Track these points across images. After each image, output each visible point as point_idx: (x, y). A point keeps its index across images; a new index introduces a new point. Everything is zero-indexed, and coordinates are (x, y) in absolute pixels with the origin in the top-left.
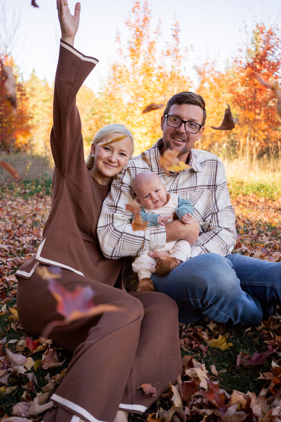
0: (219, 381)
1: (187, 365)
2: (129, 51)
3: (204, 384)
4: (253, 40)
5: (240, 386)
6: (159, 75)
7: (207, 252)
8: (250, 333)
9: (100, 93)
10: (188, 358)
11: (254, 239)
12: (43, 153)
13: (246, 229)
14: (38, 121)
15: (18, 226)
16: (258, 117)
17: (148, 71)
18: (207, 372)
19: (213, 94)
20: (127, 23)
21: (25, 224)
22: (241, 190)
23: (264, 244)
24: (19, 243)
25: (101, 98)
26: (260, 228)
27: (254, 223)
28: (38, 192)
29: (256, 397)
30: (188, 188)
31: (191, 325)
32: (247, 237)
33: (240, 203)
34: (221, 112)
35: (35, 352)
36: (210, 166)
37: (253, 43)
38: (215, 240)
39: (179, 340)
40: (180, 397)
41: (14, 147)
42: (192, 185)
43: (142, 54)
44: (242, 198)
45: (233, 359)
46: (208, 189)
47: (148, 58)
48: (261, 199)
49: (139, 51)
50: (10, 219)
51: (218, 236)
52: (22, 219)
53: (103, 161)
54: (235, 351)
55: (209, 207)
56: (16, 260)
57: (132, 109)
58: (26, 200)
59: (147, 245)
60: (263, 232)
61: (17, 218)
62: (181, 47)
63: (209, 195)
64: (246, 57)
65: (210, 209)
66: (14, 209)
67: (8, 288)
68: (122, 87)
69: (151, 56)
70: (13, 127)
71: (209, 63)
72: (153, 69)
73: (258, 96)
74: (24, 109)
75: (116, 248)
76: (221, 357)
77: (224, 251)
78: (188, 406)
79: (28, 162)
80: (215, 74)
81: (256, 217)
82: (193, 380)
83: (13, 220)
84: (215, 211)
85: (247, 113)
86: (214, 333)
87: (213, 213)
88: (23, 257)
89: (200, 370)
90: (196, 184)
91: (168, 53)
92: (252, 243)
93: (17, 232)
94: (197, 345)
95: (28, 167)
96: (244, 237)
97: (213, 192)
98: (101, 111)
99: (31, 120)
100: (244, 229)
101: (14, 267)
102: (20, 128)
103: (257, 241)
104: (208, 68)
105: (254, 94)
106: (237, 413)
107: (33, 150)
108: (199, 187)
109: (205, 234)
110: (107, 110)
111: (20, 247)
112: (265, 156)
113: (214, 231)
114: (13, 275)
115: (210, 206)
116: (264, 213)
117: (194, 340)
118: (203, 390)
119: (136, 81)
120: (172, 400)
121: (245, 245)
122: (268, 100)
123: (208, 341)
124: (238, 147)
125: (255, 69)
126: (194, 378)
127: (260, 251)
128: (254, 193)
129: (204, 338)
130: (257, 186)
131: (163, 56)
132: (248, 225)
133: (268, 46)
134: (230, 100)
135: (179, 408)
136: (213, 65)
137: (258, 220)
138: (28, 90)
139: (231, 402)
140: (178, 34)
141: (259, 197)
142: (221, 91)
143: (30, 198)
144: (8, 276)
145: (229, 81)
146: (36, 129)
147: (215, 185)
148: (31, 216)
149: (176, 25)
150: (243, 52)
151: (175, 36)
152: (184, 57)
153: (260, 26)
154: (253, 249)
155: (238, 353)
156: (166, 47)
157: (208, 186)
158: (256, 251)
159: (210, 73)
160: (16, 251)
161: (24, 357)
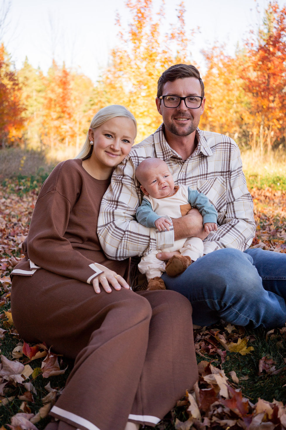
0: (240, 389)
1: (204, 371)
2: (130, 35)
3: (224, 392)
4: (265, 21)
5: (264, 395)
6: (163, 60)
7: (223, 248)
8: (273, 336)
9: (99, 82)
10: (204, 363)
11: (272, 235)
12: (38, 147)
13: (262, 225)
14: (32, 114)
15: (13, 224)
16: (272, 105)
17: (151, 56)
18: (227, 379)
19: (222, 80)
20: (128, 4)
21: (20, 223)
22: (255, 183)
23: (283, 240)
24: (13, 243)
25: (100, 87)
26: (279, 224)
27: (272, 218)
28: (34, 189)
29: (283, 407)
30: (198, 176)
31: (206, 328)
32: (264, 233)
33: (255, 197)
34: (231, 100)
35: (33, 359)
36: (222, 150)
37: (265, 24)
38: (231, 233)
39: (194, 344)
40: (197, 407)
41: (6, 141)
42: (203, 172)
43: (144, 37)
44: (257, 192)
45: (254, 365)
46: (222, 175)
47: (151, 42)
48: (277, 193)
49: (141, 35)
50: (4, 218)
51: (235, 229)
52: (16, 217)
53: (105, 150)
54: (257, 356)
55: (223, 196)
56: (11, 260)
57: (135, 98)
58: (21, 198)
59: (153, 245)
60: (281, 228)
61: (11, 216)
62: (187, 29)
63: (223, 182)
64: (257, 39)
65: (225, 198)
66: (8, 207)
67: (3, 291)
68: (123, 75)
69: (154, 40)
70: (5, 120)
71: (218, 47)
72: (156, 54)
73: (272, 81)
74: (17, 100)
75: (119, 248)
76: (241, 362)
77: (242, 245)
78: (207, 417)
79: (22, 157)
80: (224, 59)
81: (273, 212)
82: (213, 387)
83: (6, 219)
84: (231, 200)
85: (260, 100)
86: (233, 336)
87: (228, 202)
88: (18, 257)
89: (220, 377)
90: (207, 171)
91: (173, 36)
92: (270, 239)
93: (11, 231)
94: (214, 349)
95: (22, 162)
96: (261, 233)
97: (228, 178)
98: (100, 101)
99: (24, 111)
100: (260, 224)
101: (9, 268)
102: (13, 120)
103: (275, 237)
104: (216, 52)
105: (268, 80)
106: (263, 423)
107: (28, 144)
108: (211, 175)
109: (220, 227)
110: (107, 99)
111: (15, 247)
112: (281, 146)
113: (231, 223)
114: (8, 276)
115: (225, 195)
116: (281, 208)
117: (211, 344)
118: (223, 399)
119: (139, 68)
120: (188, 410)
121: (262, 241)
122: (283, 86)
123: (226, 345)
124: (251, 137)
125: (268, 52)
126: (214, 385)
127: (280, 248)
128: (270, 186)
129: (221, 342)
130: (272, 178)
131: (167, 40)
132: (265, 220)
133: (282, 27)
134: (241, 87)
135: (197, 419)
136: (222, 49)
137: (275, 214)
138: (21, 79)
139: (256, 411)
140: (184, 15)
141: (276, 190)
142: (231, 77)
143: (25, 196)
144: (3, 278)
145: (240, 65)
146: (31, 121)
147: (229, 171)
148: (27, 214)
149: (181, 5)
150: (254, 34)
151: (180, 18)
152: (190, 40)
153: (273, 4)
154: (271, 245)
155: (261, 358)
156: (170, 29)
157: (222, 172)
158: (274, 248)
159: (219, 58)
160: (11, 251)
161: (22, 365)
